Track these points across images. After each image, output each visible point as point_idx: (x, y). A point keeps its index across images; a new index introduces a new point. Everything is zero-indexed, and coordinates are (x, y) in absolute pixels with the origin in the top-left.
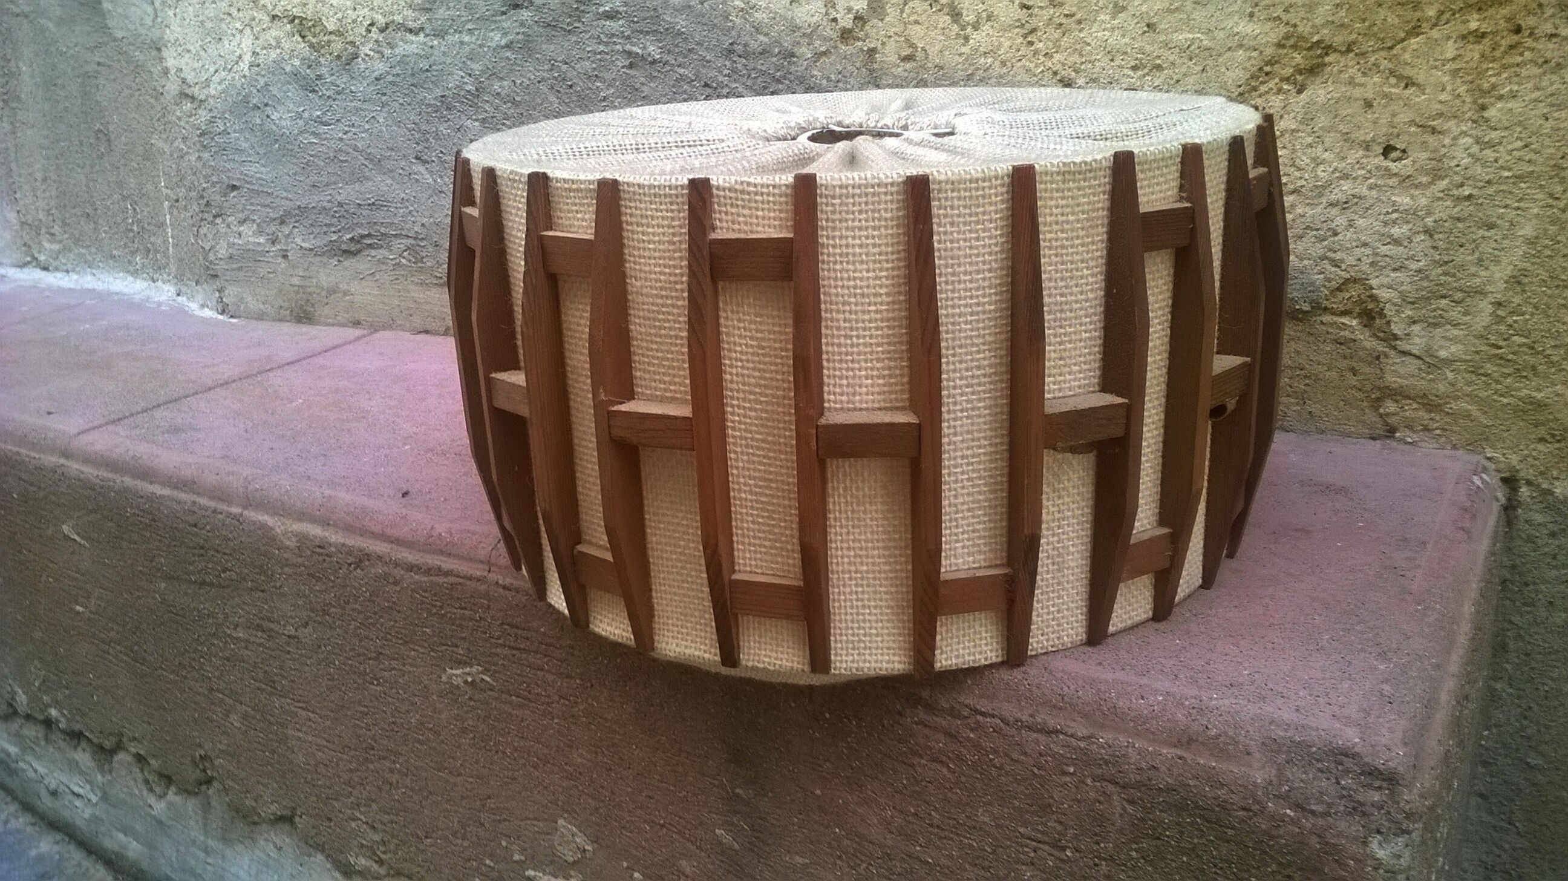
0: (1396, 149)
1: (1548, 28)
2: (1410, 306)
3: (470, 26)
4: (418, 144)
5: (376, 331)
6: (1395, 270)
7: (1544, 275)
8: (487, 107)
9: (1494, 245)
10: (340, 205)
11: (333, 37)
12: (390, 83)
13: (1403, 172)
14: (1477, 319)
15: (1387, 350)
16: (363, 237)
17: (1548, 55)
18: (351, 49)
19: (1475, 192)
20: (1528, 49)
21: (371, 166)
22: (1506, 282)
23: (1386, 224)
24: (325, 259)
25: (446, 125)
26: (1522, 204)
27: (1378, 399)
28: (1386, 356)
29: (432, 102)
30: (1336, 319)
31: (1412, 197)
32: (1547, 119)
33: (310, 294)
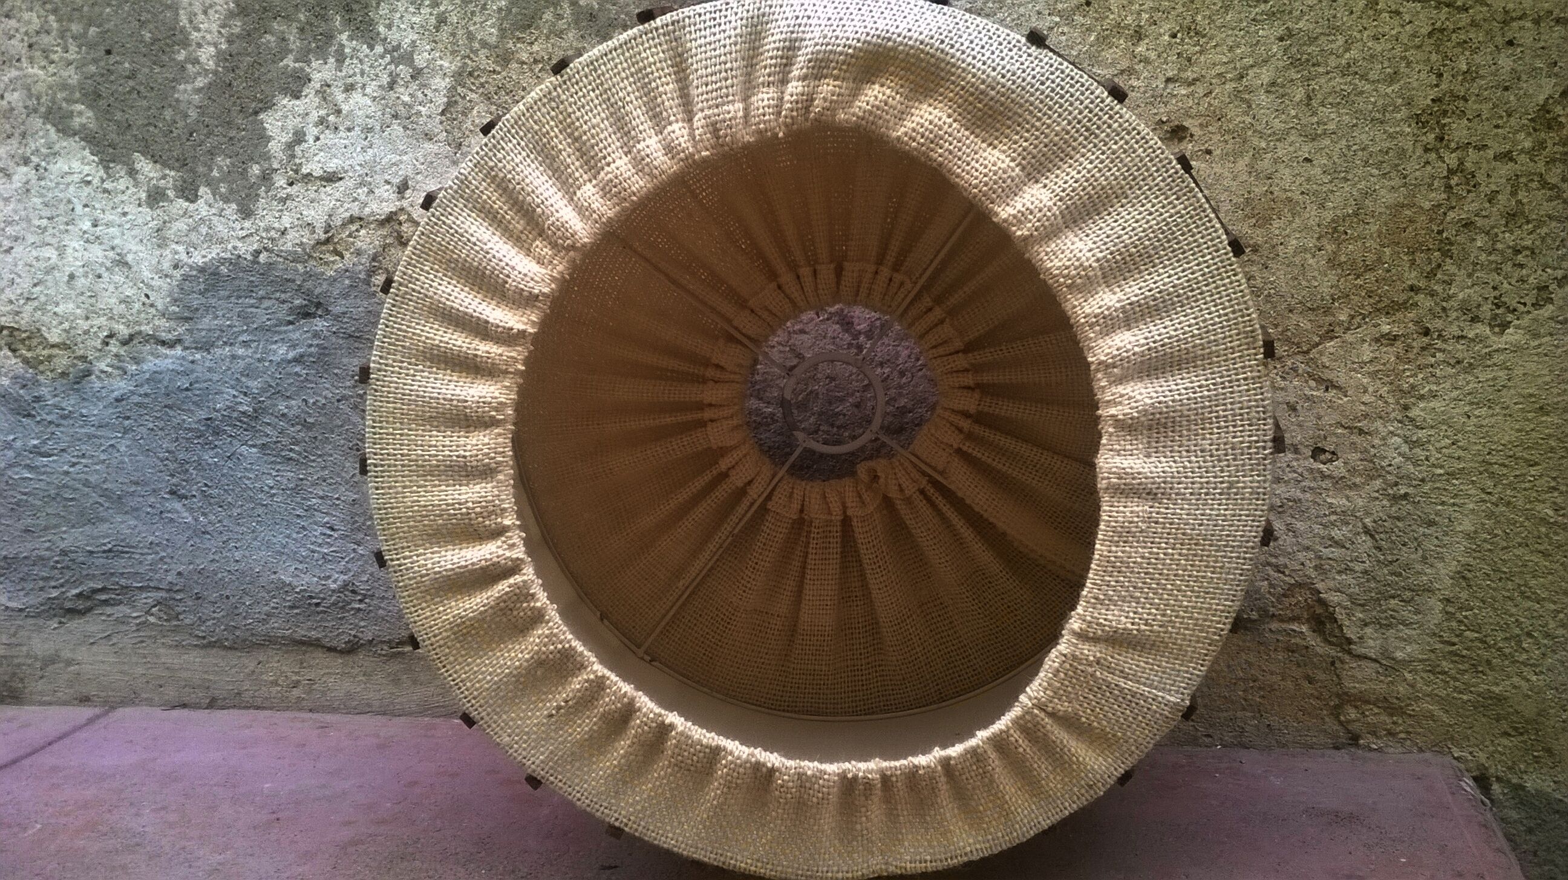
0: (1324, 451)
1: (1454, 330)
2: (1360, 608)
3: (244, 337)
4: (172, 476)
5: (113, 708)
6: (1339, 572)
7: (1487, 569)
8: (268, 430)
9: (1436, 542)
10: (64, 553)
11: (56, 351)
12: (136, 404)
13: (1336, 474)
14: (1429, 617)
15: (1340, 654)
16: (95, 591)
17: (1460, 355)
18: (81, 366)
19: (1411, 490)
20: (1440, 350)
21: (107, 505)
22: (1452, 578)
23: (1325, 526)
24: (41, 622)
25: (211, 453)
26: (1457, 501)
27: (1336, 707)
28: (1342, 662)
29: (194, 426)
30: (1285, 626)
31: (1348, 498)
32: (1469, 417)
33: (19, 665)
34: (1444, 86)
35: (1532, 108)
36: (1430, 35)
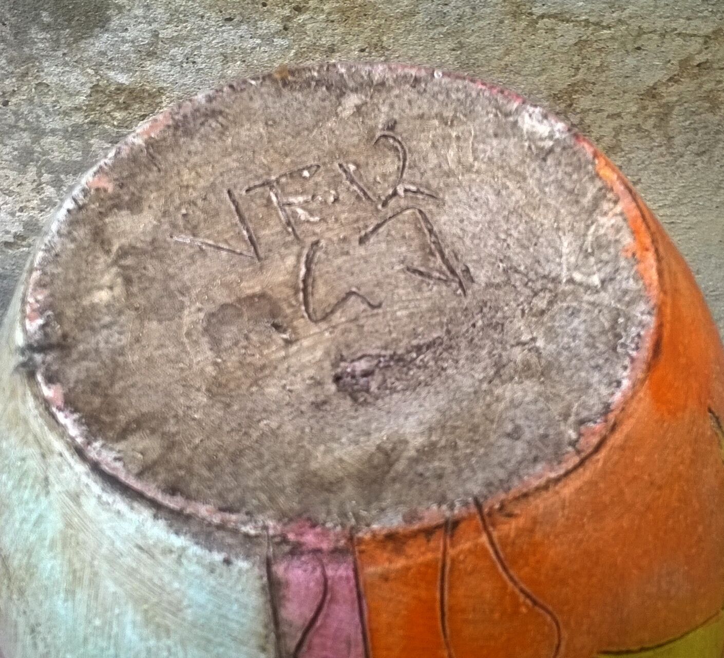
34: (580, 76)
35: (643, 88)
36: (576, 44)
